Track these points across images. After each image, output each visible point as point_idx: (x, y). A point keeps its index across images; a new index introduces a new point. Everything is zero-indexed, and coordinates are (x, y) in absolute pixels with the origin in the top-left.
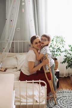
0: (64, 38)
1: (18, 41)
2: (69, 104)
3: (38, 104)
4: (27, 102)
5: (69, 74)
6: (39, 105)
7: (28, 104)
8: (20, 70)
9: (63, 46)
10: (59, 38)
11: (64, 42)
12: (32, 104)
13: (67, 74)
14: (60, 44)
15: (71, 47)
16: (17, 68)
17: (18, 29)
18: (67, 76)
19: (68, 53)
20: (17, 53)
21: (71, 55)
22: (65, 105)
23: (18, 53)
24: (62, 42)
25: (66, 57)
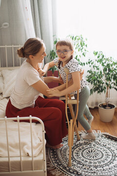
0: (86, 39)
1: (6, 46)
2: (93, 157)
3: (30, 159)
4: (9, 157)
5: (97, 103)
6: (31, 162)
7: (12, 159)
8: (8, 98)
9: (83, 54)
10: (75, 39)
11: (84, 47)
12: (18, 159)
13: (94, 104)
14: (79, 51)
15: (98, 55)
16: (2, 93)
17: (5, 25)
18: (93, 107)
19: (94, 67)
20: (5, 68)
21: (98, 69)
22: (85, 159)
23: (7, 68)
24: (82, 46)
25: (90, 73)
